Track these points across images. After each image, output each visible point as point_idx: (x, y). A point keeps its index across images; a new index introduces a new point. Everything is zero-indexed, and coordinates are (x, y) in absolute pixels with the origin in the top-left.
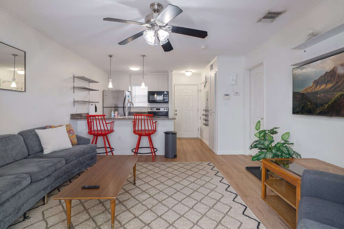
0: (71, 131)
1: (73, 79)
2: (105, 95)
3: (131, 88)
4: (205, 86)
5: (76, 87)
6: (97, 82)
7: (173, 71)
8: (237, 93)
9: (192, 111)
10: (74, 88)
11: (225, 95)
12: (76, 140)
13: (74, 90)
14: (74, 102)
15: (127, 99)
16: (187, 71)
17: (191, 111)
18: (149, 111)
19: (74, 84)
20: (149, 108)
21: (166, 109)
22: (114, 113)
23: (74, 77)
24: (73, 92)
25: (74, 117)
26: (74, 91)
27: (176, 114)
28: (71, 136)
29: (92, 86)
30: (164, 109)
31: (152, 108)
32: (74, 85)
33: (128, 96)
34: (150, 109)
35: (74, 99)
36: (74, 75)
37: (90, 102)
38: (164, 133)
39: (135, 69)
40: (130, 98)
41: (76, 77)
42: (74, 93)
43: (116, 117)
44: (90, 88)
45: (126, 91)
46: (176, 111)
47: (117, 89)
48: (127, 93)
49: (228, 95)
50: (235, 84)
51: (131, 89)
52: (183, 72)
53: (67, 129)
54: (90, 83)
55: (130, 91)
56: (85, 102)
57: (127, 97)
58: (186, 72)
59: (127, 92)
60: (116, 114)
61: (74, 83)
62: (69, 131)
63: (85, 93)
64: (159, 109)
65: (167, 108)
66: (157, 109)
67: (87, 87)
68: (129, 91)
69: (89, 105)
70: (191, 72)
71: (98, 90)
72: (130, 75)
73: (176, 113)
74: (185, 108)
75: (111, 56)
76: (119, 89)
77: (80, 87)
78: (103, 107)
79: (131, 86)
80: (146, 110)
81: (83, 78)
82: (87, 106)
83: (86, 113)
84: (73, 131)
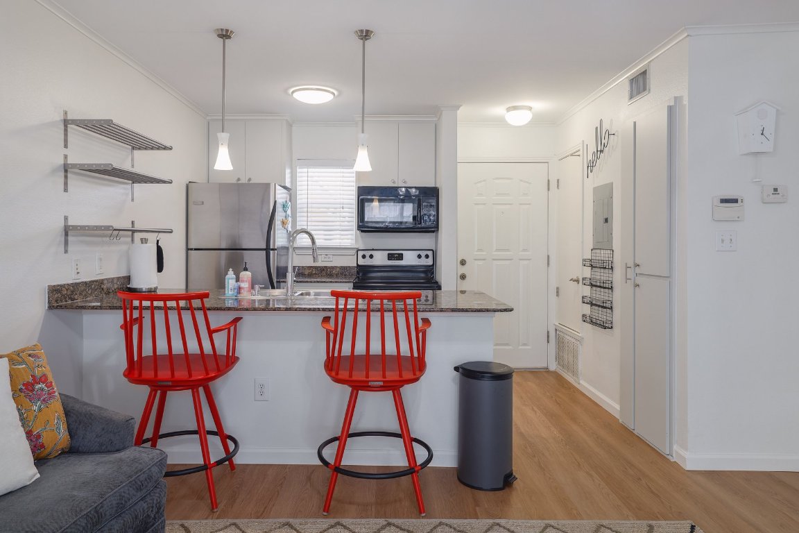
0: (37, 387)
1: (62, 132)
2: (196, 203)
3: (292, 173)
4: (591, 166)
5: (74, 166)
6: (165, 148)
7: (458, 107)
8: (776, 190)
9: (526, 262)
10: (66, 169)
11: (724, 201)
12: (63, 428)
13: (66, 177)
14: (67, 230)
15: (279, 216)
16: (515, 108)
17: (522, 262)
18: (362, 262)
19: (66, 151)
20: (361, 254)
21: (427, 256)
22: (238, 280)
23: (66, 123)
24: (62, 187)
25: (65, 297)
26: (66, 184)
27: (463, 277)
28: (40, 410)
29: (143, 162)
30: (419, 256)
31: (370, 252)
32: (66, 157)
33: (284, 206)
34: (364, 257)
35: (66, 218)
36: (66, 113)
37: (134, 231)
38: (456, 369)
39: (313, 96)
40: (289, 212)
41: (74, 122)
42: (66, 190)
43: (246, 296)
44: (138, 169)
45: (278, 187)
46: (463, 263)
47: (239, 179)
48: (281, 195)
49: (735, 201)
50: (771, 150)
51: (292, 177)
52: (498, 110)
53: (13, 377)
54: (135, 151)
55: (288, 185)
56: (116, 232)
57: (279, 209)
58: (509, 109)
59: (280, 191)
60: (245, 285)
61: (66, 146)
62: (26, 385)
63: (117, 191)
64: (400, 257)
65: (430, 253)
66: (391, 257)
67: (126, 166)
68: (285, 188)
69: (133, 240)
70: (530, 108)
71: (170, 182)
72: (290, 126)
73: (462, 270)
74: (497, 250)
75: (225, 35)
76: (250, 180)
77: (94, 168)
78: (188, 249)
79: (291, 168)
80: (350, 262)
81: (105, 129)
82: (124, 247)
83: (118, 278)
84: (50, 385)
